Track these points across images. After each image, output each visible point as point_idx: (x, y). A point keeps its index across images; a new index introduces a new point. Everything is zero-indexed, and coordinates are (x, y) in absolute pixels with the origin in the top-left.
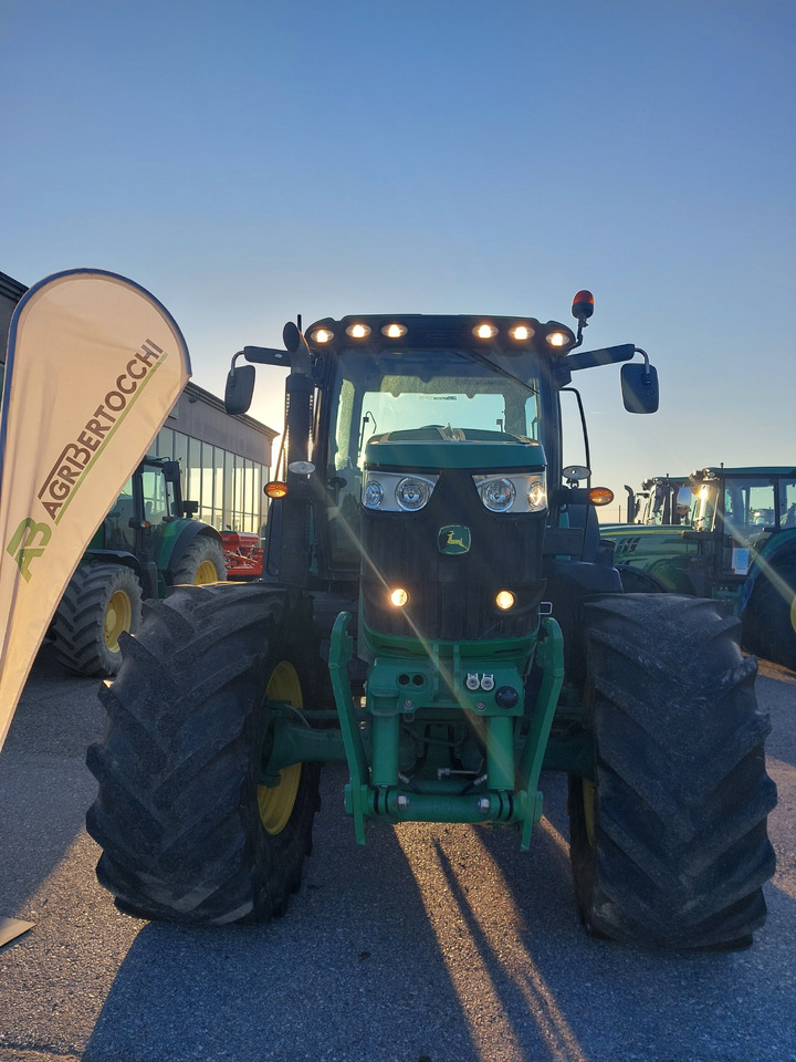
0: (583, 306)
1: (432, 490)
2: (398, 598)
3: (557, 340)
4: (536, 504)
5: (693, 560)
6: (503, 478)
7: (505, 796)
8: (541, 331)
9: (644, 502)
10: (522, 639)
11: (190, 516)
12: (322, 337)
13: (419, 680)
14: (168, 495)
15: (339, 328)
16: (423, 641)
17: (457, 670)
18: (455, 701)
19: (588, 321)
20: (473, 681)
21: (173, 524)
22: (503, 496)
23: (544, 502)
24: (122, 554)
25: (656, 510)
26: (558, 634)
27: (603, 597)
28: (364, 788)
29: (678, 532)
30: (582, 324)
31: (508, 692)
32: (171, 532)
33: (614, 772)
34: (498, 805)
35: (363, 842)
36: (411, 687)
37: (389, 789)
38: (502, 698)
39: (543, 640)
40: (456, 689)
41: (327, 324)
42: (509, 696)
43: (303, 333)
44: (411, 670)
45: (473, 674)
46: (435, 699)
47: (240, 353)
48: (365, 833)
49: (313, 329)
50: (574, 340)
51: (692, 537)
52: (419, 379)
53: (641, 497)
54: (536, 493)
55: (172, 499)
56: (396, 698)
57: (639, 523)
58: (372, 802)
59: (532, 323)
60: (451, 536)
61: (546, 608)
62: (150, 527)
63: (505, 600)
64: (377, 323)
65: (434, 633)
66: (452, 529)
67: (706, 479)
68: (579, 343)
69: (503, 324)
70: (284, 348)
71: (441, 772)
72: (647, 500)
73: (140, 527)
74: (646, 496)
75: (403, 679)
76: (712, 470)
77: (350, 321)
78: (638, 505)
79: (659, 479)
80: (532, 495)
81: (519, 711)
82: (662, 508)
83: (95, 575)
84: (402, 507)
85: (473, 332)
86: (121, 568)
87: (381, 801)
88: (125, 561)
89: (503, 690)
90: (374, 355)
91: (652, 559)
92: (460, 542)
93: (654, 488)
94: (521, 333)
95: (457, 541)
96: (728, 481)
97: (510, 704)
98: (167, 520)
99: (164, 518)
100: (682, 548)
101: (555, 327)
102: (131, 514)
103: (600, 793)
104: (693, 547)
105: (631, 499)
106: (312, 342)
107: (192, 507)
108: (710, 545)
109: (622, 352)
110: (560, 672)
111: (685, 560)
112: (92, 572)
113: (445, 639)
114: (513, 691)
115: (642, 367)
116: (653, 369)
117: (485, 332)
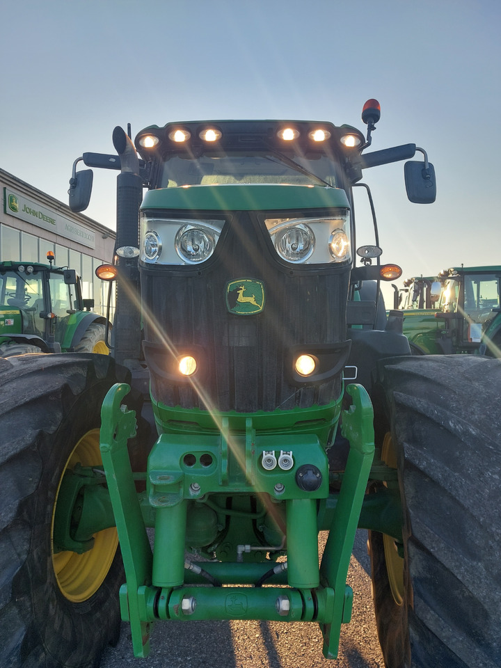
0: (371, 114)
1: (217, 238)
2: (187, 366)
3: (350, 142)
4: (340, 254)
5: (443, 332)
6: (299, 223)
7: (308, 595)
8: (336, 133)
9: (405, 295)
10: (324, 408)
11: (88, 310)
12: (150, 142)
13: (207, 460)
14: (70, 295)
15: (163, 134)
16: (214, 413)
17: (249, 448)
18: (248, 484)
19: (376, 125)
20: (269, 460)
21: (75, 315)
22: (301, 246)
23: (347, 252)
24: (29, 337)
25: (414, 300)
26: (367, 404)
27: (403, 359)
28: (142, 591)
29: (432, 313)
30: (371, 128)
31: (310, 473)
32: (73, 321)
33: (429, 553)
34: (301, 606)
35: (141, 655)
36: (198, 469)
37: (171, 590)
38: (302, 479)
39: (348, 409)
40: (248, 469)
41: (152, 131)
42: (311, 477)
43: (133, 141)
44: (197, 449)
45: (269, 452)
46: (225, 483)
47: (80, 159)
48: (144, 644)
49: (140, 137)
50: (363, 142)
51: (441, 316)
52: (233, 178)
53: (403, 292)
54: (338, 244)
55: (74, 298)
56: (179, 483)
57: (403, 308)
58: (151, 605)
59: (328, 126)
60: (241, 292)
61: (350, 373)
62: (56, 317)
63: (305, 365)
64: (194, 129)
65: (227, 402)
66: (242, 284)
67: (451, 276)
68: (369, 144)
69: (304, 128)
70: (116, 153)
71: (241, 549)
72: (407, 293)
73: (48, 318)
74: (407, 291)
75: (189, 459)
76: (455, 269)
77: (170, 128)
78: (401, 297)
79: (416, 278)
80: (334, 246)
81: (323, 493)
82: (418, 298)
83: (9, 353)
84: (183, 261)
85: (278, 134)
86: (29, 347)
87: (162, 604)
88: (33, 342)
89: (304, 469)
90: (195, 161)
91: (413, 333)
92: (251, 300)
93: (412, 285)
94: (319, 136)
95: (249, 298)
96: (467, 277)
97: (312, 487)
98: (70, 312)
99: (68, 312)
100: (433, 325)
101: (349, 130)
102: (41, 308)
103: (413, 572)
104: (441, 324)
105: (396, 293)
106: (140, 148)
107: (90, 303)
108: (454, 322)
109: (405, 151)
110: (369, 447)
111: (437, 332)
112: (7, 350)
113: (239, 410)
114: (316, 471)
115: (423, 164)
116: (431, 165)
117: (288, 135)
